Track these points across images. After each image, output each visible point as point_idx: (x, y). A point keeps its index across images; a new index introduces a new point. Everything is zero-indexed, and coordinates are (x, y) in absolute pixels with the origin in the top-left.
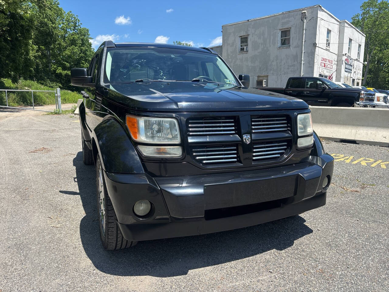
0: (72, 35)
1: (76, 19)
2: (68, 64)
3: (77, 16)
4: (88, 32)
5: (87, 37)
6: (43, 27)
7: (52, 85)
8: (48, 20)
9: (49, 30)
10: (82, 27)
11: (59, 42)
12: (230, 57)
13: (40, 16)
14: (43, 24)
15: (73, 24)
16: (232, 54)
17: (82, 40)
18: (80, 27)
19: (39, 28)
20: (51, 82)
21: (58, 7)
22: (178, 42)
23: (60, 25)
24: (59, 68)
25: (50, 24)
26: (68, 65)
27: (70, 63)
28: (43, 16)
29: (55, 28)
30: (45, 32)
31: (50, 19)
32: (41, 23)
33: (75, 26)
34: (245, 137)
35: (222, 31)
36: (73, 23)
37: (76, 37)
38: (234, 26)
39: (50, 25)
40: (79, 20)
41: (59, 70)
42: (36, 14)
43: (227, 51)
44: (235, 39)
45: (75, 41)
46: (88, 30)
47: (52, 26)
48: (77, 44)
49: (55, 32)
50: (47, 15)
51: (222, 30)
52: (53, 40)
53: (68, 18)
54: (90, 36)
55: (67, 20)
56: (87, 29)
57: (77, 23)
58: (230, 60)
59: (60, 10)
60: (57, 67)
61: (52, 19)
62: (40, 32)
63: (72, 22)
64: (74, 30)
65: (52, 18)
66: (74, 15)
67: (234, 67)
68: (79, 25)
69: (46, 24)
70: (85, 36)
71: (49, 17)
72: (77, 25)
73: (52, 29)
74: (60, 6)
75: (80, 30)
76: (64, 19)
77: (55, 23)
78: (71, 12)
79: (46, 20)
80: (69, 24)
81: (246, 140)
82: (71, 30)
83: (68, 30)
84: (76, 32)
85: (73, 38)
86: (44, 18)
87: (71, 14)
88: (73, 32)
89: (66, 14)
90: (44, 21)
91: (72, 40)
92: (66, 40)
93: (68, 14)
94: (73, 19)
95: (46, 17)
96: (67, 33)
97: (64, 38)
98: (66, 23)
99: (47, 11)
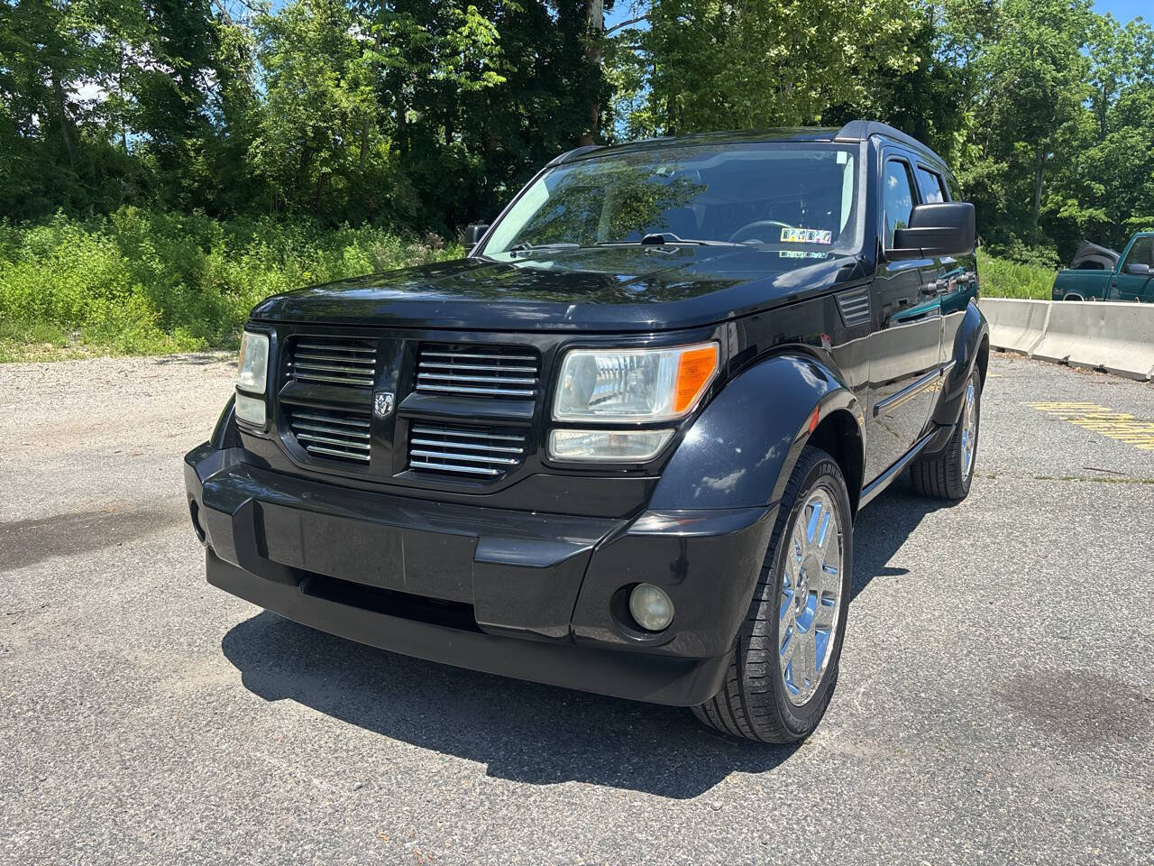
0: (1130, 94)
2: (1102, 187)
6: (1029, 85)
7: (1026, 254)
8: (1046, 62)
9: (1044, 91)
15: (1141, 56)
19: (1018, 90)
20: (1026, 246)
21: (1087, 14)
24: (1070, 202)
25: (1049, 72)
26: (1099, 188)
27: (1106, 183)
28: (1032, 52)
29: (1065, 82)
30: (1033, 99)
31: (1054, 59)
32: (1024, 74)
36: (1143, 52)
37: (1143, 97)
41: (1071, 209)
42: (1011, 53)
45: (1138, 112)
47: (1054, 79)
49: (1063, 93)
50: (1045, 48)
53: (1127, 40)
55: (1120, 48)
59: (1093, 22)
60: (1062, 201)
61: (1057, 55)
62: (1019, 102)
63: (1138, 50)
65: (1059, 52)
66: (1150, 28)
69: (1037, 77)
71: (1051, 52)
73: (1053, 86)
76: (1110, 47)
77: (1065, 67)
79: (1038, 62)
80: (1126, 59)
82: (1128, 79)
83: (1118, 80)
84: (1147, 79)
85: (1134, 101)
86: (1033, 59)
87: (1140, 27)
88: (1135, 82)
89: (1122, 28)
90: (1034, 68)
91: (1130, 110)
92: (1108, 113)
93: (1127, 27)
94: (1145, 39)
95: (1040, 54)
96: (1111, 84)
97: (1106, 103)
98: (1114, 57)
99: (1046, 34)
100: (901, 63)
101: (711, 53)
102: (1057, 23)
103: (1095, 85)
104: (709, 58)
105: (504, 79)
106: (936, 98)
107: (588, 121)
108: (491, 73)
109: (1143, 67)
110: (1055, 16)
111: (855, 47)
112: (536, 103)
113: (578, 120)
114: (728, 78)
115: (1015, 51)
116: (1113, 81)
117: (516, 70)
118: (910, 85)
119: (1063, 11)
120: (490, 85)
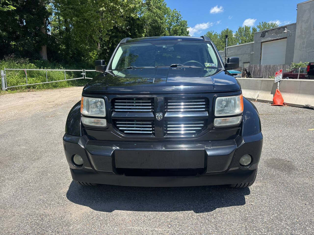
0: (175, 27)
1: (179, 14)
3: (179, 12)
4: (186, 23)
5: (186, 27)
6: (155, 23)
8: (158, 18)
9: (158, 25)
10: (182, 20)
11: (164, 33)
12: (303, 33)
13: (153, 15)
14: (155, 21)
15: (176, 18)
16: (305, 31)
17: (182, 29)
18: (181, 20)
19: (152, 24)
21: (165, 7)
22: (263, 23)
23: (166, 20)
25: (159, 20)
28: (155, 15)
29: (162, 23)
30: (156, 27)
31: (160, 17)
33: (177, 20)
34: (157, 115)
35: (297, 10)
37: (178, 28)
38: (309, 3)
39: (159, 22)
40: (181, 15)
42: (150, 15)
43: (301, 28)
44: (310, 15)
45: (177, 31)
46: (186, 22)
47: (160, 22)
48: (178, 33)
49: (162, 26)
50: (158, 15)
51: (297, 8)
52: (161, 32)
53: (173, 14)
54: (187, 26)
55: (172, 16)
56: (186, 20)
57: (179, 17)
58: (304, 36)
59: (167, 9)
61: (160, 16)
62: (152, 27)
63: (176, 17)
64: (176, 23)
67: (308, 42)
68: (180, 19)
69: (156, 21)
70: (184, 26)
71: (159, 16)
72: (179, 19)
73: (160, 24)
74: (167, 7)
75: (181, 22)
76: (170, 15)
77: (162, 19)
78: (175, 9)
79: (156, 18)
80: (173, 19)
81: (158, 117)
82: (174, 23)
83: (172, 24)
84: (178, 24)
85: (176, 29)
86: (155, 17)
87: (176, 11)
88: (176, 24)
89: (172, 11)
90: (155, 19)
91: (175, 31)
92: (170, 31)
93: (173, 11)
94: (177, 14)
95: (156, 16)
96: (171, 25)
97: (170, 29)
98: (171, 18)
99: (158, 11)
100: (134, 15)
101: (83, 7)
102: (160, 8)
103: (168, 24)
104: (82, 8)
105: (15, 8)
106: (138, 25)
107: (43, 24)
108: (11, 6)
109: (177, 21)
110: (159, 7)
111: (123, 10)
112: (25, 16)
113: (39, 23)
114: (89, 15)
115: (151, 14)
116: (171, 23)
117: (19, 6)
118: (132, 21)
119: (161, 6)
120: (10, 10)
